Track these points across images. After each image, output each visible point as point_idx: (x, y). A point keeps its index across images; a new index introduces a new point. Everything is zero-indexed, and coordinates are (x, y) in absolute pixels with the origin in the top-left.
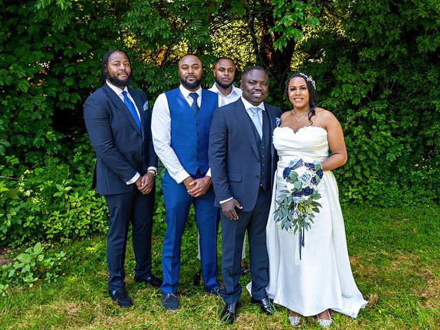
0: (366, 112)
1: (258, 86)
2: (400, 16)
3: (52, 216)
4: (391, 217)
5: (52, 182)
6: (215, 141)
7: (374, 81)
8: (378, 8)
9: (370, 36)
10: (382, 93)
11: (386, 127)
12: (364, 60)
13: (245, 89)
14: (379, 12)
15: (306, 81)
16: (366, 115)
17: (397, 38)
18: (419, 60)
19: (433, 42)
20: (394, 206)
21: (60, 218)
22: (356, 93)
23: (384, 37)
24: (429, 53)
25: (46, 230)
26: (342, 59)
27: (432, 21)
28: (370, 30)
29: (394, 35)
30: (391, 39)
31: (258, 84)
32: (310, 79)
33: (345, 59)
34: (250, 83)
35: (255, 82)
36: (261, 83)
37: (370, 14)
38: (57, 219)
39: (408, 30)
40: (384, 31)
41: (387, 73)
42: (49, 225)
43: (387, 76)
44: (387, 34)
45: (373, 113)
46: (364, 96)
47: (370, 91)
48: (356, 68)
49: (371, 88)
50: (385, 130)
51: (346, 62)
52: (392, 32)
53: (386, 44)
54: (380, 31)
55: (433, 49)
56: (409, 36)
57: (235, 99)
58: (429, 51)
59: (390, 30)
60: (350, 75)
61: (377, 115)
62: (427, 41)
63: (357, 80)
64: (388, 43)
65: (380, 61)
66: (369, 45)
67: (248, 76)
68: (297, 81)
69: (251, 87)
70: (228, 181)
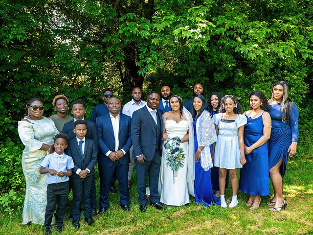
1: (155, 101)
2: (205, 62)
3: (15, 176)
5: (13, 156)
6: (135, 127)
8: (194, 57)
9: (190, 72)
13: (149, 102)
14: (194, 60)
15: (178, 98)
17: (204, 73)
18: (215, 86)
19: (222, 76)
21: (19, 177)
23: (197, 74)
24: (220, 82)
27: (221, 66)
28: (189, 69)
29: (202, 72)
30: (201, 74)
31: (155, 100)
33: (177, 85)
34: (151, 99)
35: (154, 99)
36: (157, 100)
37: (189, 61)
38: (18, 177)
39: (209, 70)
40: (197, 70)
44: (199, 72)
51: (178, 87)
54: (195, 69)
55: (222, 80)
56: (210, 73)
59: (200, 70)
62: (219, 75)
66: (189, 77)
67: (151, 96)
68: (174, 99)
69: (151, 101)
70: (141, 146)
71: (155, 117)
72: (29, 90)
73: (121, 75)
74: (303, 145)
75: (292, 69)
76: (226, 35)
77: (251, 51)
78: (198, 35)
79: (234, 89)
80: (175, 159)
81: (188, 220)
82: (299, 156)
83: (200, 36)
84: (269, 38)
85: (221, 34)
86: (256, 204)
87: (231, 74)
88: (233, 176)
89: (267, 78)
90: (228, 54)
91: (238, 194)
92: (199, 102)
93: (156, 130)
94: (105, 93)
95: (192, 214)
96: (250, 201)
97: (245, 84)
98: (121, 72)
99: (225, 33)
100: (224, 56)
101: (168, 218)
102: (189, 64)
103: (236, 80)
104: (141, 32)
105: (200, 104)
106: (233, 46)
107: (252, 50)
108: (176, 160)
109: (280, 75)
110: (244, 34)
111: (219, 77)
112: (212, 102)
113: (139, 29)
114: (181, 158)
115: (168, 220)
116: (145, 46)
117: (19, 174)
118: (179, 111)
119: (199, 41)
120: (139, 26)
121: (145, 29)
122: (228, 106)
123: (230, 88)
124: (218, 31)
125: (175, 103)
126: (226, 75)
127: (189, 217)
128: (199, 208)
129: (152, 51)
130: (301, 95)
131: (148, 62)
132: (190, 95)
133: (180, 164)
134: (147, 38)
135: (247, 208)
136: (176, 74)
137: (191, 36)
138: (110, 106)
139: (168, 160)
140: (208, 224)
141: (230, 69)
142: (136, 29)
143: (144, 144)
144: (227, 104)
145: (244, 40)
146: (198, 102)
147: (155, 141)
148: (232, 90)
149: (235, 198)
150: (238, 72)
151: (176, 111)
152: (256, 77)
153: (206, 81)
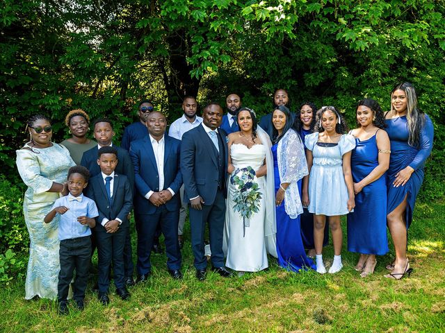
1: (215, 116)
2: (291, 58)
3: (13, 229)
5: (9, 201)
6: (186, 156)
8: (274, 50)
9: (268, 73)
13: (205, 118)
14: (275, 54)
17: (289, 74)
18: (306, 93)
19: (316, 78)
21: (19, 231)
23: (279, 74)
24: (314, 88)
25: (8, 242)
27: (315, 62)
28: (267, 68)
29: (286, 72)
33: (248, 93)
34: (209, 113)
35: (213, 113)
37: (267, 55)
38: (17, 231)
39: (297, 69)
40: (279, 69)
42: (10, 237)
44: (282, 72)
48: (258, 101)
52: (285, 70)
54: (275, 69)
55: (317, 84)
56: (298, 74)
57: (197, 125)
58: (313, 85)
59: (284, 68)
62: (312, 77)
66: (267, 81)
67: (208, 109)
68: (244, 113)
69: (210, 117)
70: (196, 185)
71: (215, 140)
72: (29, 103)
73: (165, 79)
74: (441, 181)
75: (424, 65)
76: (323, 14)
77: (360, 37)
78: (279, 15)
79: (336, 98)
80: (246, 199)
81: (268, 292)
82: (435, 197)
83: (283, 16)
84: (389, 18)
85: (315, 12)
86: (369, 269)
87: (331, 75)
88: (335, 226)
89: (386, 80)
90: (325, 44)
91: (342, 253)
92: (281, 117)
93: (217, 159)
94: (142, 107)
95: (274, 282)
96: (360, 264)
97: (352, 88)
98: (165, 75)
99: (321, 10)
100: (320, 47)
101: (239, 289)
102: (267, 61)
103: (338, 83)
104: (194, 13)
105: (283, 120)
106: (333, 31)
107: (362, 37)
108: (248, 201)
109: (405, 75)
110: (350, 12)
111: (312, 80)
112: (302, 115)
113: (191, 8)
114: (255, 197)
115: (238, 292)
116: (200, 35)
117: (19, 227)
118: (251, 132)
119: (281, 25)
120: (191, 3)
121: (199, 8)
122: (328, 122)
123: (328, 96)
124: (310, 8)
125: (245, 120)
126: (322, 76)
127: (269, 287)
128: (284, 274)
129: (210, 42)
130: (439, 104)
131: (205, 57)
132: (268, 107)
133: (254, 208)
134: (202, 21)
135: (357, 274)
136: (248, 77)
137: (269, 16)
138: (151, 124)
139: (236, 201)
140: (298, 298)
141: (329, 67)
142: (187, 9)
143: (201, 181)
144: (325, 120)
145: (350, 21)
146: (279, 118)
147: (217, 176)
148: (332, 98)
149: (337, 258)
150: (341, 71)
151: (246, 132)
152: (369, 79)
153: (292, 86)
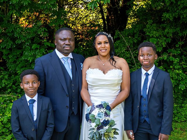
0: (166, 57)
1: (67, 42)
4: (181, 129)
7: (171, 35)
10: (177, 43)
11: (179, 67)
12: (165, 19)
15: (108, 37)
16: (166, 59)
20: (185, 121)
22: (159, 44)
26: (150, 22)
30: (181, 6)
32: (110, 36)
33: (152, 21)
34: (61, 40)
35: (65, 39)
36: (70, 40)
41: (181, 30)
43: (181, 32)
45: (171, 57)
46: (164, 46)
47: (168, 42)
49: (169, 40)
50: (178, 69)
51: (152, 23)
53: (178, 9)
60: (155, 32)
61: (174, 58)
63: (160, 35)
64: (180, 9)
65: (175, 22)
68: (101, 38)
